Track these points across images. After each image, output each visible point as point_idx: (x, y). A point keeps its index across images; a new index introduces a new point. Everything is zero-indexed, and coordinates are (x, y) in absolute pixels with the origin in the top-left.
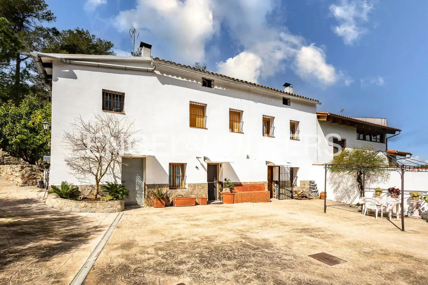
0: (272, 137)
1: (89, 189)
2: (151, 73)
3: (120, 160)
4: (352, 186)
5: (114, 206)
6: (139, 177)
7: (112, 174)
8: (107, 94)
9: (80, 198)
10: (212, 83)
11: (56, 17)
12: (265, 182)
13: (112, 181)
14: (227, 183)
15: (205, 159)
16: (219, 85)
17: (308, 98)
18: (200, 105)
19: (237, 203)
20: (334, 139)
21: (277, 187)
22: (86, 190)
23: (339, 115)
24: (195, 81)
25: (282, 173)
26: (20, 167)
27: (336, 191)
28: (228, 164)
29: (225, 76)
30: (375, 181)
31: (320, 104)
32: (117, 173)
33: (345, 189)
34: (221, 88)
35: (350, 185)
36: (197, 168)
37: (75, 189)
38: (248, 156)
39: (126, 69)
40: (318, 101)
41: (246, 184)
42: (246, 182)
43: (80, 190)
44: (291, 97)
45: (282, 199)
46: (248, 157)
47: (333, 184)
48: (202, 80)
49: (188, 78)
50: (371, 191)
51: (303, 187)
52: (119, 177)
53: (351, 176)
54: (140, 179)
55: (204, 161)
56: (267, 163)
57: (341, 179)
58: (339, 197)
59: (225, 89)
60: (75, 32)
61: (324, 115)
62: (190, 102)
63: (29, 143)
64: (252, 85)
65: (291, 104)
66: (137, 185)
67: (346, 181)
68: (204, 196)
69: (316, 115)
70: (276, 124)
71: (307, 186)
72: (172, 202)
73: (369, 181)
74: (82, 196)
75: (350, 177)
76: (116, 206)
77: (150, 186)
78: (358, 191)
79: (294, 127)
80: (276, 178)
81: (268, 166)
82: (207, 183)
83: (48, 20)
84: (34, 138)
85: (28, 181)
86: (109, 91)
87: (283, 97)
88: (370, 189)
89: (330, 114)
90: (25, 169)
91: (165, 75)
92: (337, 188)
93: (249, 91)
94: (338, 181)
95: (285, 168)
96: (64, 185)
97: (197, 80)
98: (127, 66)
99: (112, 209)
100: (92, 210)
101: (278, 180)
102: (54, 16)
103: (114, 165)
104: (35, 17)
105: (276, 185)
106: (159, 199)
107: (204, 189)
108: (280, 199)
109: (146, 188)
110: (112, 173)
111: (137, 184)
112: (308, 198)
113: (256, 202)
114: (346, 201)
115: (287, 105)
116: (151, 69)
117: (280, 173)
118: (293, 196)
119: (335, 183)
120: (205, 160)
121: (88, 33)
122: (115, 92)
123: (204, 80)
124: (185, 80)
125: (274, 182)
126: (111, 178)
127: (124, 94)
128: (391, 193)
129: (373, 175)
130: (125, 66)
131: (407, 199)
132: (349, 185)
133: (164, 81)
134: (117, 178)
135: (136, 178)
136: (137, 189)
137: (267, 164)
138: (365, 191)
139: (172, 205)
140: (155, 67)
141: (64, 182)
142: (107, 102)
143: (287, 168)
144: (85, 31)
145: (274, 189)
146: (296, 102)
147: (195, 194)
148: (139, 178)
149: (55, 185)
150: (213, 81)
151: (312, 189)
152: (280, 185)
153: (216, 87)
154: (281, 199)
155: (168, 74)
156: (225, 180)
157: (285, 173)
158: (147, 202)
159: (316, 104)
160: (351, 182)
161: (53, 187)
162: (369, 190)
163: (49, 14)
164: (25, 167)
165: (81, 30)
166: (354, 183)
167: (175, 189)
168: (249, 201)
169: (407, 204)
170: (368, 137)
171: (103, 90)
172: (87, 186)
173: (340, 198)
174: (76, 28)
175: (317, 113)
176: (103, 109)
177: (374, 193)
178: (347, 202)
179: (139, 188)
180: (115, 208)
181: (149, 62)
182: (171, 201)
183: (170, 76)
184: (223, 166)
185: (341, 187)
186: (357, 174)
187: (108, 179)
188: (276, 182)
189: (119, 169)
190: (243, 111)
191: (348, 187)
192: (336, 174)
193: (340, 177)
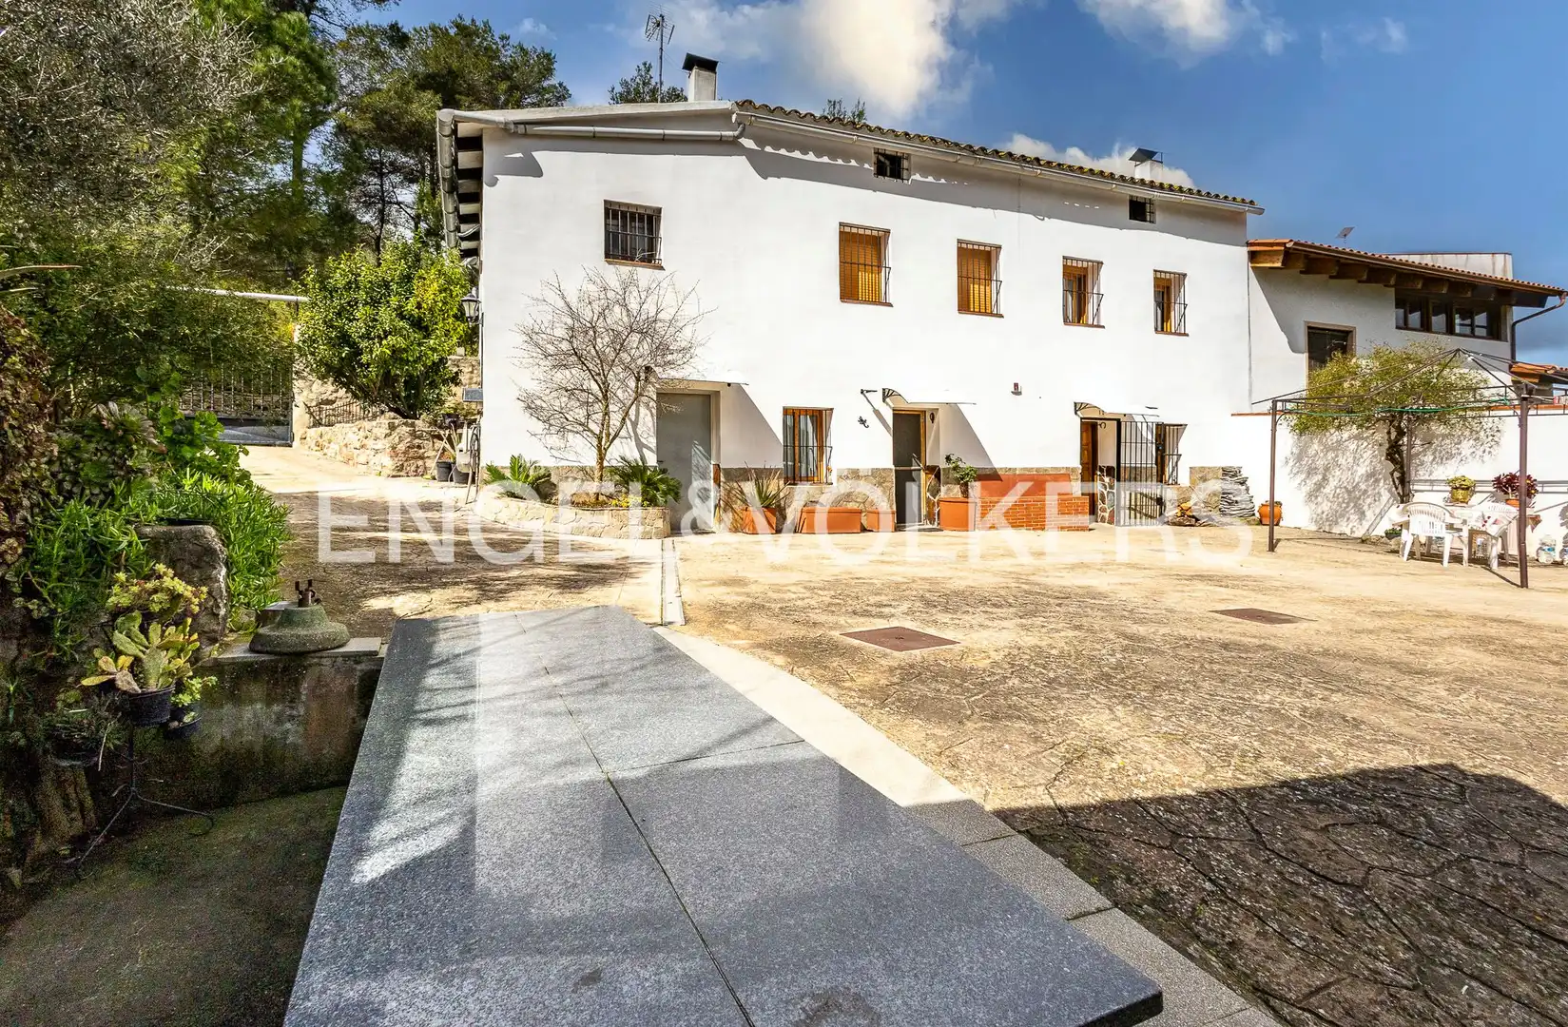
0: (1093, 326)
2: (727, 146)
4: (1370, 475)
6: (701, 448)
7: (634, 440)
8: (615, 212)
10: (905, 164)
12: (1073, 470)
13: (633, 455)
14: (955, 469)
15: (887, 394)
16: (925, 170)
17: (1217, 196)
18: (868, 232)
20: (1309, 328)
21: (1112, 487)
22: (570, 479)
23: (1326, 246)
24: (853, 163)
25: (1128, 441)
26: (385, 427)
27: (1316, 497)
28: (954, 409)
29: (945, 141)
30: (1450, 456)
31: (1261, 211)
32: (646, 437)
33: (1345, 487)
34: (930, 179)
35: (1364, 472)
36: (862, 421)
37: (544, 476)
38: (1016, 385)
39: (664, 140)
40: (1252, 202)
41: (1011, 473)
42: (1010, 469)
43: (554, 479)
44: (1156, 194)
46: (1017, 390)
47: (1303, 476)
48: (874, 159)
49: (833, 154)
50: (1435, 488)
52: (651, 445)
53: (1365, 444)
54: (704, 455)
55: (884, 401)
56: (1078, 407)
57: (1331, 455)
58: (1324, 516)
59: (943, 181)
61: (1275, 248)
62: (841, 224)
63: (410, 359)
64: (1028, 162)
65: (1159, 217)
66: (696, 472)
67: (1350, 460)
69: (1244, 251)
70: (1107, 282)
73: (1431, 458)
75: (1364, 446)
77: (733, 474)
78: (1390, 491)
79: (1166, 291)
80: (1107, 458)
81: (1081, 419)
82: (892, 467)
84: (420, 345)
85: (405, 465)
86: (620, 204)
87: (1131, 196)
88: (1432, 482)
89: (1295, 244)
90: (398, 430)
91: (768, 149)
92: (1319, 486)
93: (1019, 184)
94: (1320, 463)
95: (1139, 425)
96: (518, 465)
97: (860, 158)
98: (667, 132)
101: (1115, 465)
103: (638, 412)
105: (1107, 479)
107: (884, 484)
109: (722, 479)
110: (632, 434)
111: (696, 468)
114: (1350, 526)
115: (1145, 221)
116: (730, 133)
117: (1123, 440)
119: (1311, 471)
120: (888, 400)
122: (636, 206)
123: (882, 159)
124: (825, 159)
125: (1101, 470)
126: (631, 450)
127: (659, 210)
128: (1506, 493)
129: (1445, 436)
130: (659, 129)
131: (1561, 507)
132: (1359, 474)
133: (766, 167)
134: (644, 450)
135: (694, 452)
136: (695, 483)
137: (1078, 413)
138: (1416, 491)
140: (743, 129)
141: (517, 455)
142: (616, 236)
143: (1145, 425)
146: (1174, 209)
148: (700, 451)
150: (908, 157)
151: (1232, 493)
153: (917, 175)
155: (776, 144)
156: (948, 459)
157: (1139, 441)
159: (1245, 212)
160: (1368, 462)
162: (1430, 488)
164: (397, 427)
166: (1379, 467)
167: (801, 484)
169: (1562, 525)
170: (1439, 321)
171: (605, 202)
172: (570, 468)
173: (1327, 520)
175: (1248, 244)
176: (607, 255)
177: (1447, 495)
178: (1352, 532)
181: (725, 115)
183: (783, 152)
184: (940, 416)
185: (1333, 483)
186: (1386, 437)
187: (622, 451)
188: (1110, 471)
189: (650, 425)
190: (1000, 247)
191: (1357, 480)
192: (1316, 441)
193: (1328, 449)
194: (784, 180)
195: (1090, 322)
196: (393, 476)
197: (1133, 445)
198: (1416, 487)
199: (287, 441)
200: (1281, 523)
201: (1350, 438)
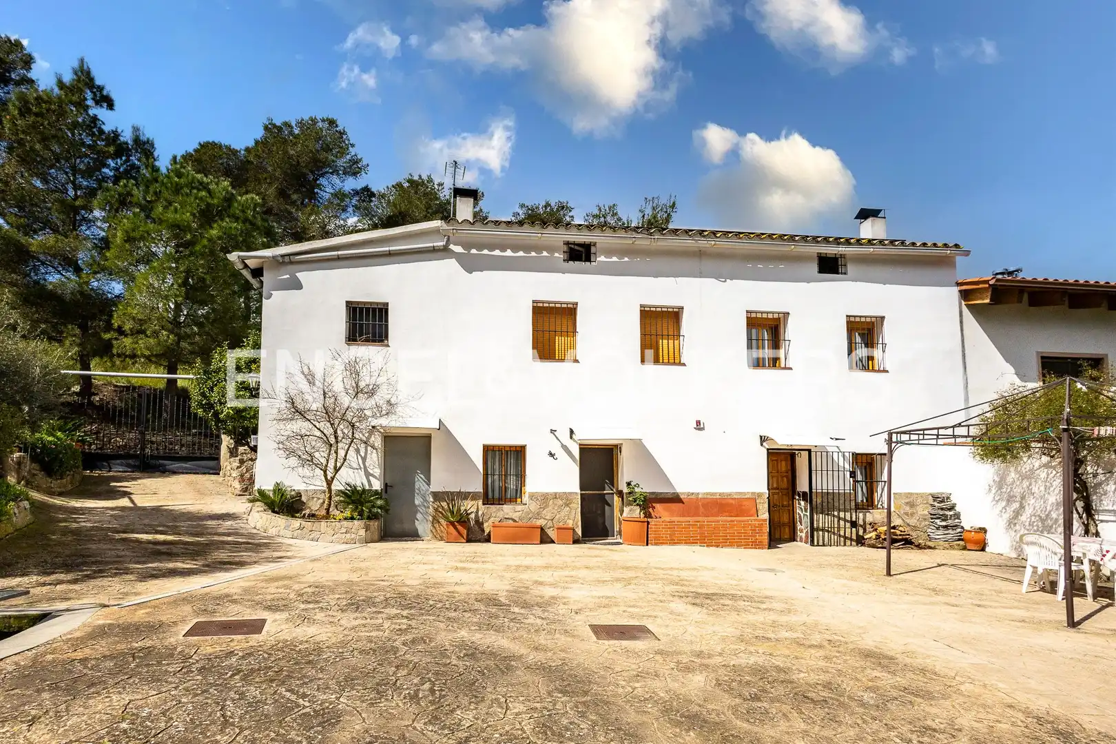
0: (785, 368)
1: (319, 499)
2: (444, 252)
3: (377, 440)
5: (353, 530)
6: (422, 476)
7: (363, 470)
8: (355, 309)
9: (305, 515)
10: (593, 249)
11: (368, 165)
12: (760, 495)
13: (362, 483)
15: (572, 433)
16: (609, 252)
18: (558, 306)
19: (656, 544)
20: (1043, 358)
21: (806, 511)
22: (315, 499)
24: (545, 254)
25: (819, 469)
26: (238, 461)
27: (1015, 524)
28: (638, 444)
31: (967, 253)
32: (372, 468)
33: (1039, 516)
34: (615, 259)
35: (1054, 501)
36: (551, 455)
37: (296, 497)
38: (698, 423)
39: (390, 254)
41: (693, 497)
42: (693, 494)
43: (304, 499)
44: (842, 249)
45: (824, 545)
46: (699, 426)
47: (1004, 504)
48: (565, 248)
49: (527, 249)
51: (906, 514)
52: (375, 474)
53: (1054, 472)
54: (424, 481)
55: (571, 438)
57: (1026, 483)
59: (626, 259)
60: (406, 185)
61: (981, 286)
62: (534, 302)
64: (704, 236)
65: (851, 268)
66: (418, 494)
67: (1042, 488)
68: (570, 523)
69: (955, 291)
70: (793, 329)
71: (923, 511)
72: (489, 535)
74: (307, 512)
75: (1052, 475)
76: (356, 532)
77: (437, 496)
79: (862, 333)
80: (803, 486)
81: (768, 449)
82: (578, 491)
83: (355, 174)
85: (249, 487)
86: (358, 303)
87: (818, 253)
89: (1000, 280)
90: (245, 464)
91: (474, 251)
92: (1017, 514)
93: (700, 254)
94: (1017, 491)
95: (832, 454)
96: (278, 489)
97: (551, 249)
98: (391, 248)
99: (348, 536)
100: (311, 537)
101: (807, 490)
102: (364, 162)
103: (366, 450)
104: (332, 173)
105: (802, 503)
106: (452, 523)
107: (570, 506)
108: (816, 544)
109: (432, 500)
110: (362, 466)
111: (417, 491)
112: (916, 546)
113: (718, 546)
115: (838, 273)
116: (441, 244)
117: (814, 468)
118: (865, 537)
119: (1010, 500)
120: (574, 437)
121: (430, 180)
122: (371, 303)
123: (572, 248)
124: (521, 254)
125: (799, 496)
126: (361, 477)
127: (387, 304)
130: (387, 249)
132: (1050, 503)
133: (470, 265)
134: (371, 478)
135: (416, 479)
136: (417, 502)
137: (764, 444)
138: (1102, 521)
139: (488, 540)
140: (448, 239)
141: (279, 482)
142: (354, 325)
143: (839, 454)
144: (425, 177)
145: (800, 517)
147: (547, 518)
148: (421, 478)
149: (263, 488)
150: (595, 244)
151: (939, 518)
152: (814, 503)
153: (603, 257)
154: (818, 545)
155: (480, 247)
156: (629, 484)
157: (830, 468)
158: (434, 531)
159: (954, 257)
161: (261, 492)
163: (357, 162)
164: (246, 461)
165: (416, 178)
167: (499, 504)
168: (697, 543)
171: (347, 302)
172: (315, 491)
174: (408, 177)
175: (958, 284)
176: (348, 340)
179: (422, 500)
180: (353, 536)
181: (438, 231)
182: (487, 531)
183: (486, 252)
184: (624, 450)
185: (1028, 511)
187: (350, 477)
188: (804, 496)
189: (376, 459)
190: (683, 308)
191: (1049, 508)
192: (1012, 469)
193: (1024, 477)
194: (485, 273)
195: (783, 365)
196: (239, 495)
197: (825, 473)
198: (1101, 518)
199: (216, 471)
200: (987, 549)
201: (1040, 467)
